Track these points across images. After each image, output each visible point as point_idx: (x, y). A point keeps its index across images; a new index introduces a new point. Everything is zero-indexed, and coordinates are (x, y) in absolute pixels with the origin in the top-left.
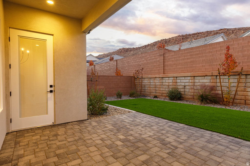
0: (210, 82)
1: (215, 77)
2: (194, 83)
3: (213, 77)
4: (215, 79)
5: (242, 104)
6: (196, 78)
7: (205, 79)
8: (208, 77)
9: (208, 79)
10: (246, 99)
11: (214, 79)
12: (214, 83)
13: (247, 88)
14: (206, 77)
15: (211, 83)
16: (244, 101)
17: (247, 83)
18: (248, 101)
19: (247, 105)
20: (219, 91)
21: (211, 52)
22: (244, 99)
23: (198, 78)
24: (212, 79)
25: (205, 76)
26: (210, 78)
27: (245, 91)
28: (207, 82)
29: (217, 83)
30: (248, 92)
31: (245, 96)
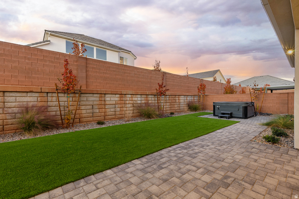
0: (37, 101)
1: (45, 95)
2: (4, 102)
3: (41, 93)
4: (45, 97)
5: (77, 123)
6: (6, 94)
7: (28, 96)
8: (33, 93)
9: (34, 97)
10: (81, 117)
11: (43, 97)
12: (44, 102)
13: (81, 106)
14: (29, 94)
15: (40, 102)
16: (79, 119)
17: (81, 101)
18: (82, 119)
19: (81, 123)
20: (50, 112)
21: (29, 59)
22: (79, 118)
23: (14, 95)
24: (41, 97)
25: (27, 92)
26: (37, 95)
27: (79, 110)
28: (32, 102)
29: (48, 102)
30: (82, 110)
31: (80, 114)
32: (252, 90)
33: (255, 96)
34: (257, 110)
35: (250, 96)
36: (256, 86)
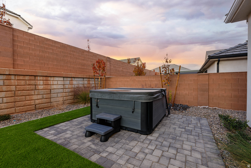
32: (163, 68)
33: (167, 78)
34: (169, 101)
35: (160, 79)
36: (168, 62)
